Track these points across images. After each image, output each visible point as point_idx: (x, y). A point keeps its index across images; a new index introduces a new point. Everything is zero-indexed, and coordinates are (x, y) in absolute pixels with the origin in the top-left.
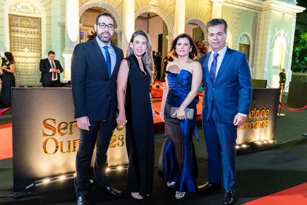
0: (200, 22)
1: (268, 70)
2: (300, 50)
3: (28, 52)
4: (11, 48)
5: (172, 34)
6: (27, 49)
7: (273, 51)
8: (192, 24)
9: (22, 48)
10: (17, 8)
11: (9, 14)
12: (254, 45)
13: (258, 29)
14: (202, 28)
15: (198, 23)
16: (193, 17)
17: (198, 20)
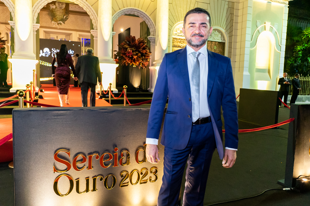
0: (140, 12)
1: (249, 74)
2: (303, 48)
5: (97, 28)
7: (256, 49)
8: (130, 15)
12: (230, 43)
13: (235, 23)
14: (145, 19)
15: (137, 14)
16: (130, 7)
17: (136, 10)
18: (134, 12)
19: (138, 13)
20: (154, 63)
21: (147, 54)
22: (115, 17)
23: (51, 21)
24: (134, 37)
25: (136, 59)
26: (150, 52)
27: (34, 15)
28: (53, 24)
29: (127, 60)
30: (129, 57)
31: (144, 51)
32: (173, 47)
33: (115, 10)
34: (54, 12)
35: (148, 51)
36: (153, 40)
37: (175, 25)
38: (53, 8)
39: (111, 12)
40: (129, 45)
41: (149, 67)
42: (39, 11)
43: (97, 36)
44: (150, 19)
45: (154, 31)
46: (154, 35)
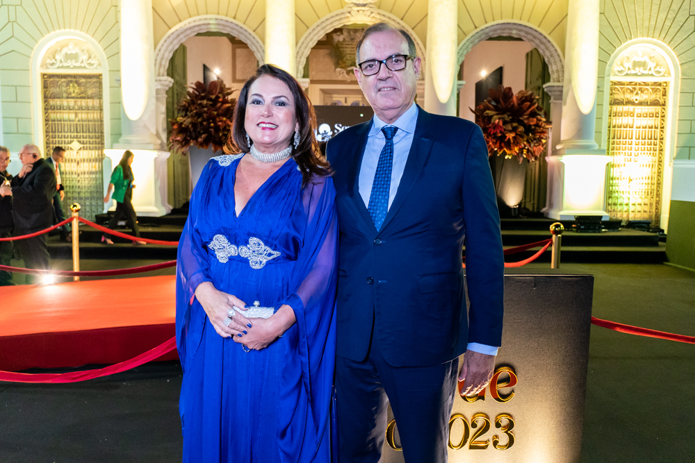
0: (525, 29)
3: (80, 149)
4: (47, 143)
6: (78, 143)
9: (68, 143)
10: (56, 60)
14: (537, 45)
15: (519, 34)
16: (502, 19)
17: (515, 24)
18: (511, 29)
19: (520, 30)
20: (558, 147)
21: (540, 127)
22: (464, 48)
23: (336, 68)
24: (510, 89)
25: (512, 141)
26: (549, 122)
27: (300, 62)
28: (338, 74)
29: (491, 143)
30: (495, 136)
31: (533, 121)
32: (610, 104)
33: (464, 30)
35: (544, 120)
36: (559, 93)
37: (618, 49)
38: (339, 42)
39: (454, 37)
40: (496, 109)
41: (546, 158)
42: (307, 52)
43: (423, 93)
44: (549, 41)
45: (560, 70)
46: (561, 79)
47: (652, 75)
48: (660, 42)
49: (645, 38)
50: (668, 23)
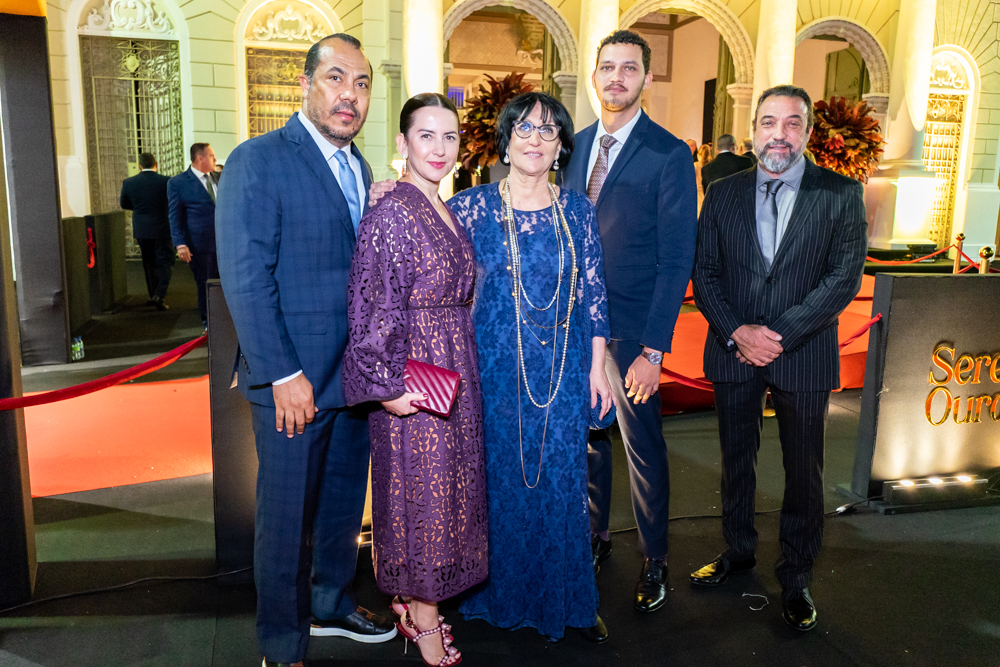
0: (853, 28)
5: (749, 79)
10: (267, 28)
11: (248, 49)
14: (863, 48)
15: (845, 34)
18: (839, 27)
19: (848, 29)
20: (883, 167)
23: (518, 50)
25: (853, 160)
28: (518, 59)
29: (827, 162)
34: (525, 25)
36: (882, 105)
40: (829, 121)
43: (749, 99)
44: (877, 44)
45: (885, 78)
46: (885, 89)
47: (952, 87)
48: (964, 50)
49: (951, 45)
50: (973, 29)
